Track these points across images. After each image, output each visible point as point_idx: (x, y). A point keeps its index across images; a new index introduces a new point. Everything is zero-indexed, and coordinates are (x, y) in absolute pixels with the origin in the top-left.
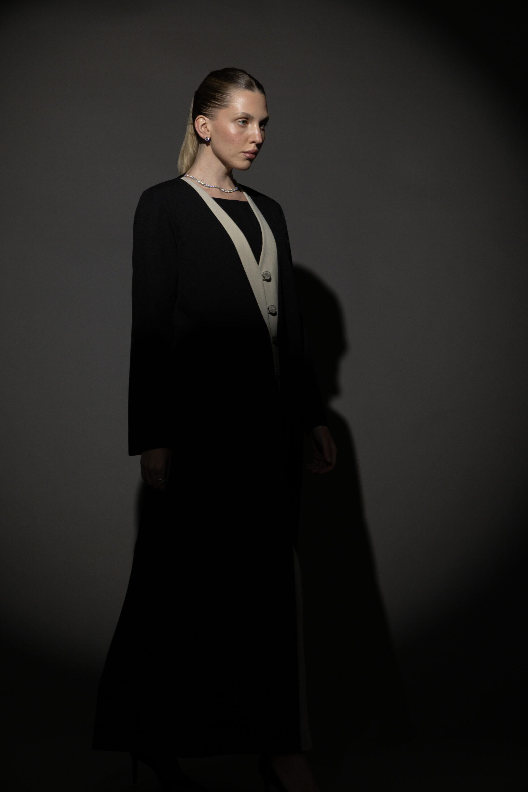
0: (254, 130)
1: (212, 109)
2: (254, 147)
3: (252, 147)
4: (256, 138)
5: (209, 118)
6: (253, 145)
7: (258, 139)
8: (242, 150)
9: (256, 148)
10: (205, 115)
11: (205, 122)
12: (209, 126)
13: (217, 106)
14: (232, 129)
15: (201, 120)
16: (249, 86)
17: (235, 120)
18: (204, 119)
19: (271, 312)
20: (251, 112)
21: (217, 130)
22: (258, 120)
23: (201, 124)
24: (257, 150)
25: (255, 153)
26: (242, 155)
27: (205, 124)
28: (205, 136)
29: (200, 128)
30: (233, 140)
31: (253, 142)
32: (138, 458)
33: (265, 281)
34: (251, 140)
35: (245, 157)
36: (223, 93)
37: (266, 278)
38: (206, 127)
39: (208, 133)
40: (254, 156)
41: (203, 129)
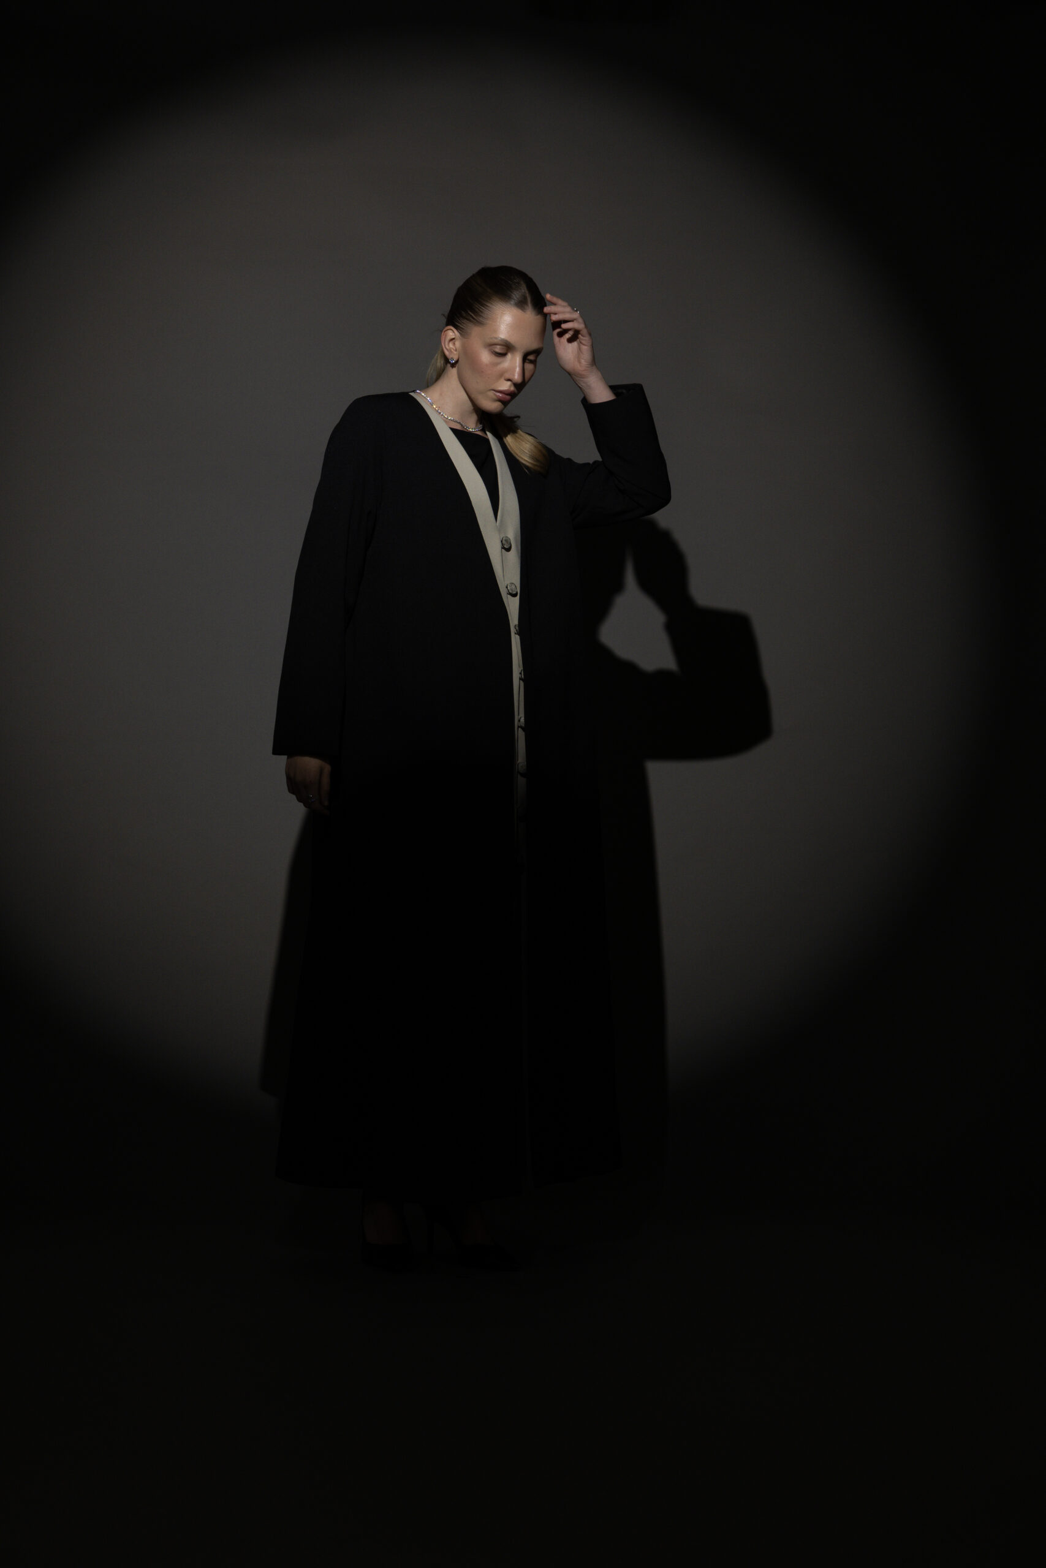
0: (513, 364)
1: (465, 321)
2: (510, 387)
3: (506, 386)
4: (514, 375)
5: (460, 333)
6: (509, 383)
7: (517, 377)
8: (493, 387)
9: (512, 388)
10: (456, 327)
11: (454, 337)
12: (458, 344)
13: (472, 319)
14: (485, 357)
15: (451, 333)
16: (521, 304)
17: (490, 346)
18: (454, 332)
19: (510, 592)
20: (512, 340)
21: (466, 351)
22: (522, 351)
23: (449, 338)
24: (514, 391)
25: (512, 395)
26: (491, 394)
27: (454, 339)
28: (451, 356)
29: (446, 343)
30: (482, 372)
31: (509, 380)
32: (283, 759)
33: (503, 550)
34: (507, 376)
35: (495, 397)
36: (483, 305)
37: (505, 546)
38: (454, 344)
39: (455, 353)
40: (508, 397)
41: (451, 345)
